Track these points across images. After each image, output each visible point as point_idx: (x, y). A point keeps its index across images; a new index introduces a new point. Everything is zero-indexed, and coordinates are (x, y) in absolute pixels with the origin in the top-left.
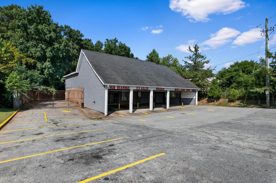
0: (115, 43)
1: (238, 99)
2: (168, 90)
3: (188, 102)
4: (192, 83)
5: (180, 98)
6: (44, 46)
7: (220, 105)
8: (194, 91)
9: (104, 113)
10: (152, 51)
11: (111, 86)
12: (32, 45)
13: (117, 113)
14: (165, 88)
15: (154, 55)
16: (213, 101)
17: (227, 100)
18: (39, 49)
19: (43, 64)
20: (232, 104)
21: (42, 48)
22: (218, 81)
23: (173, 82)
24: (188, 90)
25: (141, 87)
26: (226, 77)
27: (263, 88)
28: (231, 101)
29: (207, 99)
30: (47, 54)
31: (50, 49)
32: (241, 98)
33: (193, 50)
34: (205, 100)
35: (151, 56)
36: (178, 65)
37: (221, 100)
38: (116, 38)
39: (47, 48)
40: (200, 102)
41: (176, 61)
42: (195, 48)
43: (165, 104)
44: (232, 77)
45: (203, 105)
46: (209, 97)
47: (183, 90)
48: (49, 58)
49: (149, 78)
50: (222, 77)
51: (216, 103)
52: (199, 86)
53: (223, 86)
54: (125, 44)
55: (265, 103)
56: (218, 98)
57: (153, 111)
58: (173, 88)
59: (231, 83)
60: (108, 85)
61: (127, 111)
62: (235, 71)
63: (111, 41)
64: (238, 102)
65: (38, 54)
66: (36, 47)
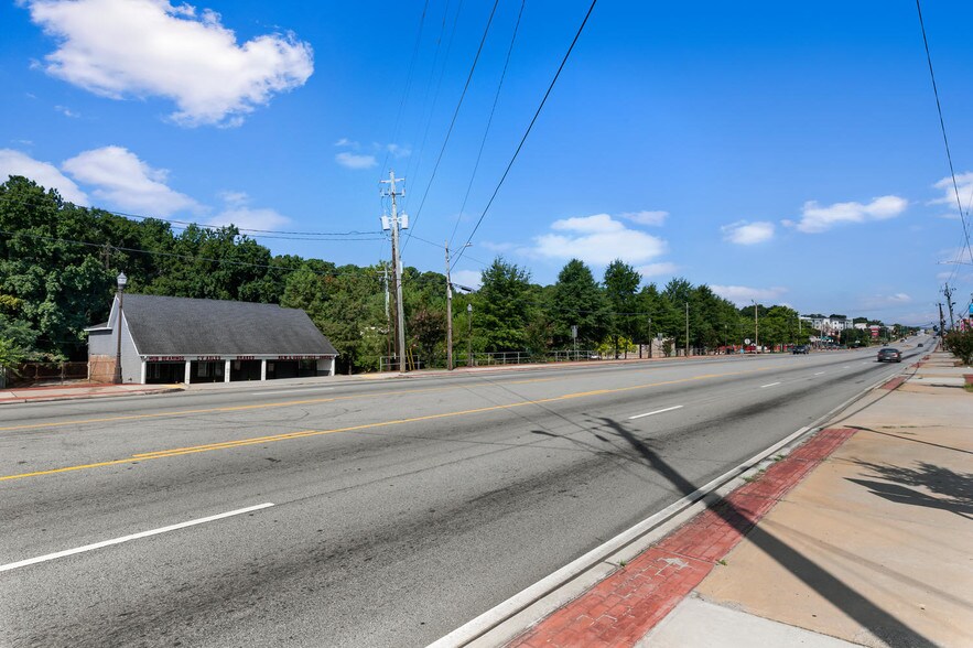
2: (264, 358)
6: (40, 270)
8: (328, 359)
11: (149, 358)
12: (14, 270)
14: (257, 356)
18: (31, 277)
19: (37, 306)
21: (36, 274)
25: (206, 356)
31: (53, 275)
39: (47, 273)
47: (298, 358)
48: (52, 293)
58: (273, 356)
60: (147, 356)
65: (28, 287)
66: (22, 272)
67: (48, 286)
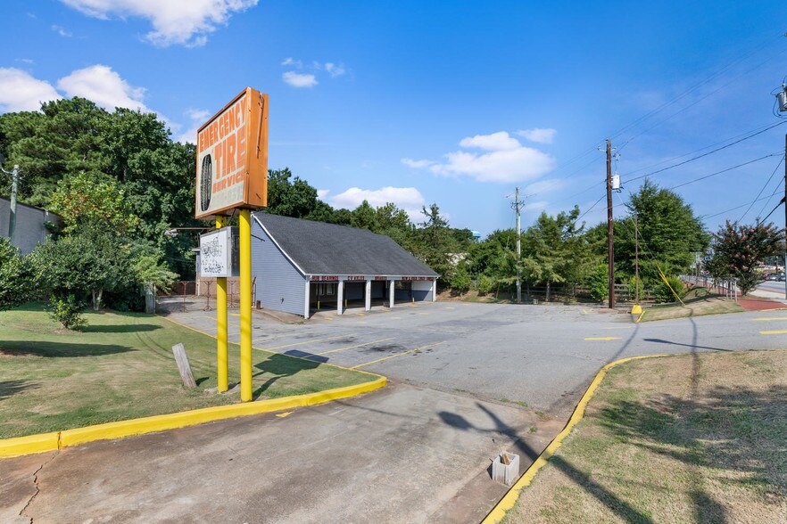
0: (286, 179)
1: (490, 292)
2: (393, 279)
3: (420, 296)
4: (428, 266)
5: (410, 291)
6: (156, 191)
7: (466, 300)
8: (431, 279)
9: (303, 316)
10: (361, 204)
11: (313, 277)
12: (133, 190)
13: (321, 316)
14: (389, 277)
15: (366, 210)
16: (459, 295)
17: (477, 293)
18: (148, 197)
19: (154, 226)
20: (483, 299)
21: (154, 196)
22: (468, 262)
23: (400, 265)
24: (422, 279)
25: (354, 276)
26: (478, 258)
27: (513, 278)
28: (482, 294)
29: (450, 291)
30: (162, 206)
31: (168, 196)
32: (493, 290)
33: (430, 212)
34: (447, 293)
35: (361, 212)
36: (407, 224)
37: (470, 293)
38: (287, 169)
39: (162, 195)
40: (440, 296)
41: (402, 216)
42: (433, 209)
43: (388, 300)
44: (486, 258)
45: (445, 300)
46: (454, 289)
47: (414, 279)
48: (166, 214)
49: (364, 261)
50: (473, 256)
51: (463, 297)
52: (438, 271)
53: (473, 272)
54: (306, 182)
55: (516, 297)
56: (466, 290)
57: (370, 312)
58: (399, 277)
59: (484, 267)
60: (311, 275)
61: (334, 312)
62: (491, 247)
63: (278, 173)
64: (489, 296)
65: (146, 207)
66: (141, 193)
67: (164, 207)
